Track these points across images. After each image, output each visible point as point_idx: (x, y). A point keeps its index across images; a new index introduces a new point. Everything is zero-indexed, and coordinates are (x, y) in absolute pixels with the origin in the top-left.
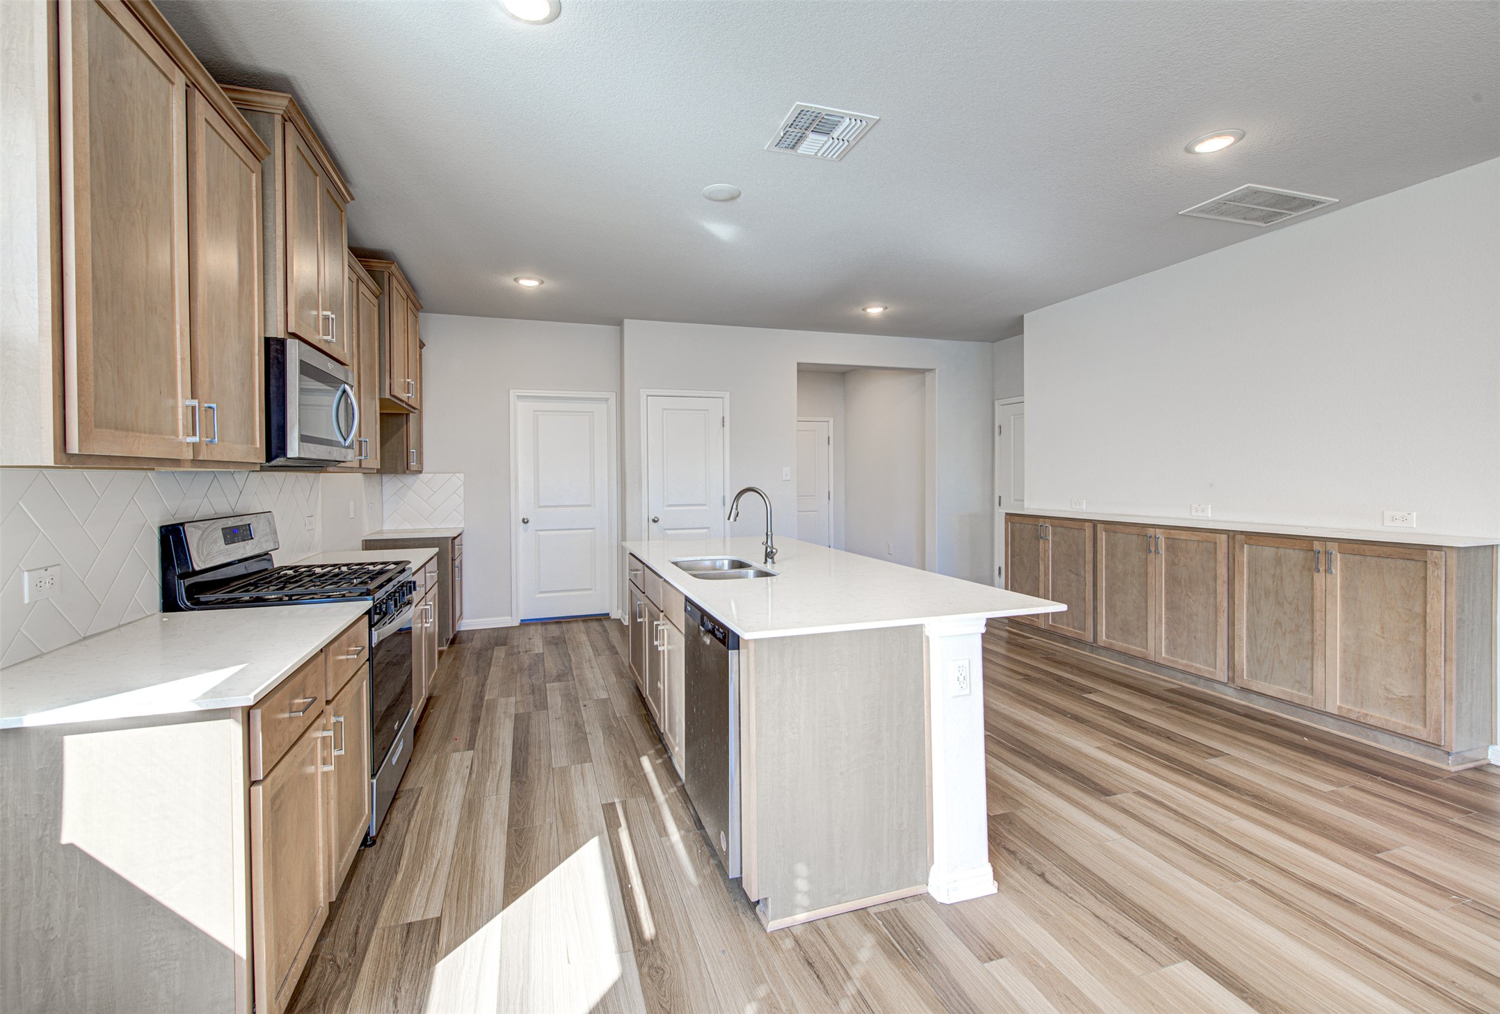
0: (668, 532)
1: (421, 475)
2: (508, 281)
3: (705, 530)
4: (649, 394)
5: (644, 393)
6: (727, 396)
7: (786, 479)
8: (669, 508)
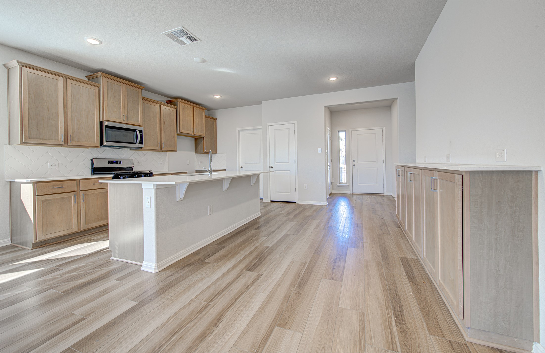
0: (276, 171)
1: (217, 154)
2: (212, 96)
3: (289, 171)
4: (269, 125)
5: (268, 125)
6: (296, 122)
7: (320, 152)
8: (276, 164)
